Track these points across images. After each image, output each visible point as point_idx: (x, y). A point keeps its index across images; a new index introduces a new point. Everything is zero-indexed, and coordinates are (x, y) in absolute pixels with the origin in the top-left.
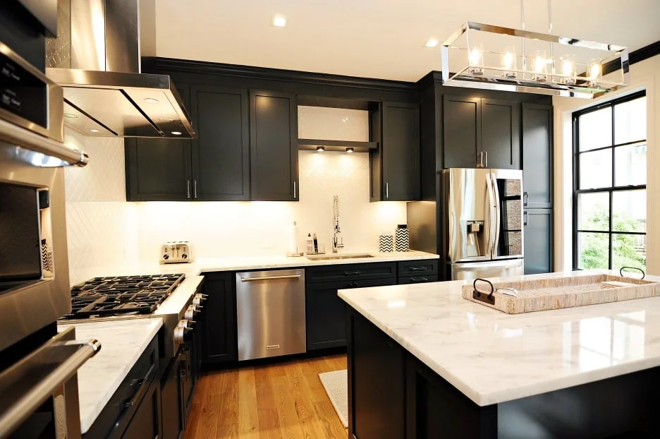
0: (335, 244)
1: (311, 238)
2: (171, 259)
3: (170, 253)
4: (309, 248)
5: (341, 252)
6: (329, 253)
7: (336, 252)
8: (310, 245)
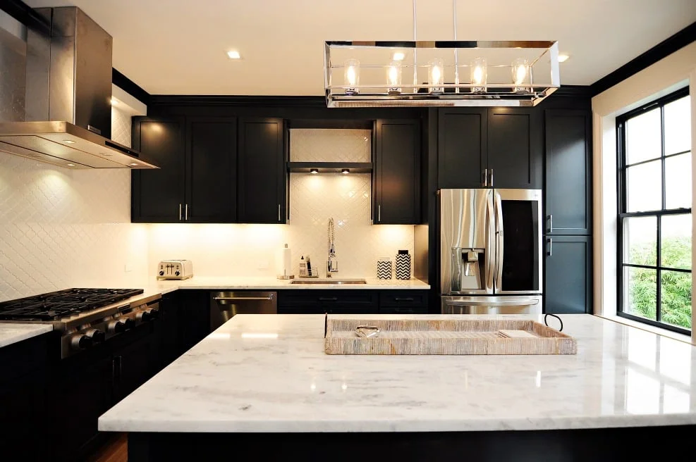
0: (329, 268)
1: (305, 262)
2: (165, 275)
3: (165, 269)
4: (301, 271)
5: (335, 277)
6: (323, 277)
7: (329, 276)
8: (303, 268)
